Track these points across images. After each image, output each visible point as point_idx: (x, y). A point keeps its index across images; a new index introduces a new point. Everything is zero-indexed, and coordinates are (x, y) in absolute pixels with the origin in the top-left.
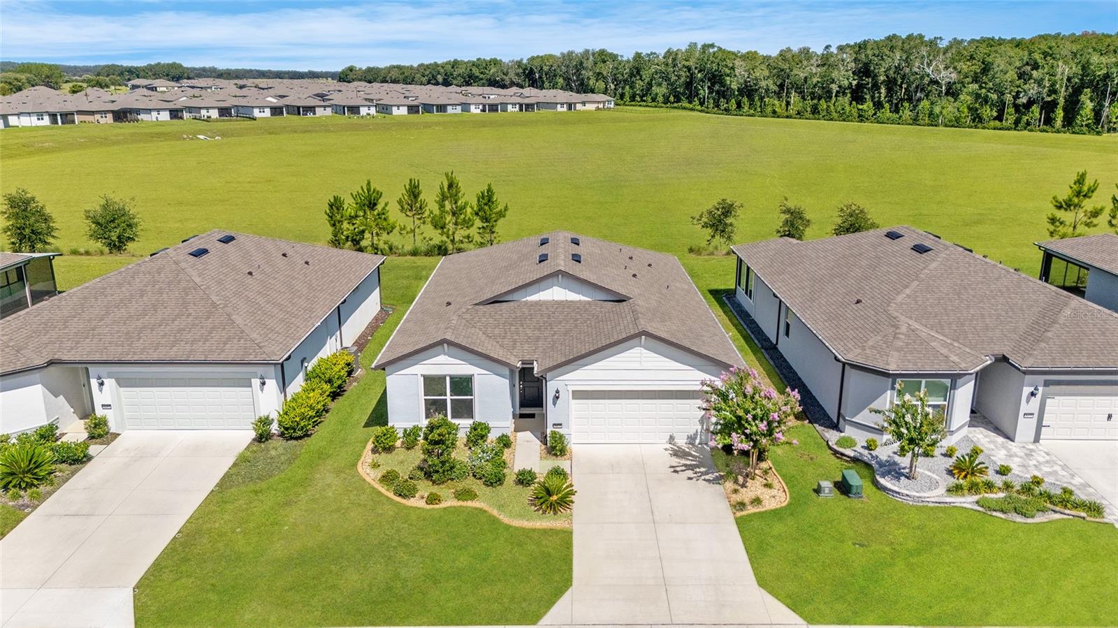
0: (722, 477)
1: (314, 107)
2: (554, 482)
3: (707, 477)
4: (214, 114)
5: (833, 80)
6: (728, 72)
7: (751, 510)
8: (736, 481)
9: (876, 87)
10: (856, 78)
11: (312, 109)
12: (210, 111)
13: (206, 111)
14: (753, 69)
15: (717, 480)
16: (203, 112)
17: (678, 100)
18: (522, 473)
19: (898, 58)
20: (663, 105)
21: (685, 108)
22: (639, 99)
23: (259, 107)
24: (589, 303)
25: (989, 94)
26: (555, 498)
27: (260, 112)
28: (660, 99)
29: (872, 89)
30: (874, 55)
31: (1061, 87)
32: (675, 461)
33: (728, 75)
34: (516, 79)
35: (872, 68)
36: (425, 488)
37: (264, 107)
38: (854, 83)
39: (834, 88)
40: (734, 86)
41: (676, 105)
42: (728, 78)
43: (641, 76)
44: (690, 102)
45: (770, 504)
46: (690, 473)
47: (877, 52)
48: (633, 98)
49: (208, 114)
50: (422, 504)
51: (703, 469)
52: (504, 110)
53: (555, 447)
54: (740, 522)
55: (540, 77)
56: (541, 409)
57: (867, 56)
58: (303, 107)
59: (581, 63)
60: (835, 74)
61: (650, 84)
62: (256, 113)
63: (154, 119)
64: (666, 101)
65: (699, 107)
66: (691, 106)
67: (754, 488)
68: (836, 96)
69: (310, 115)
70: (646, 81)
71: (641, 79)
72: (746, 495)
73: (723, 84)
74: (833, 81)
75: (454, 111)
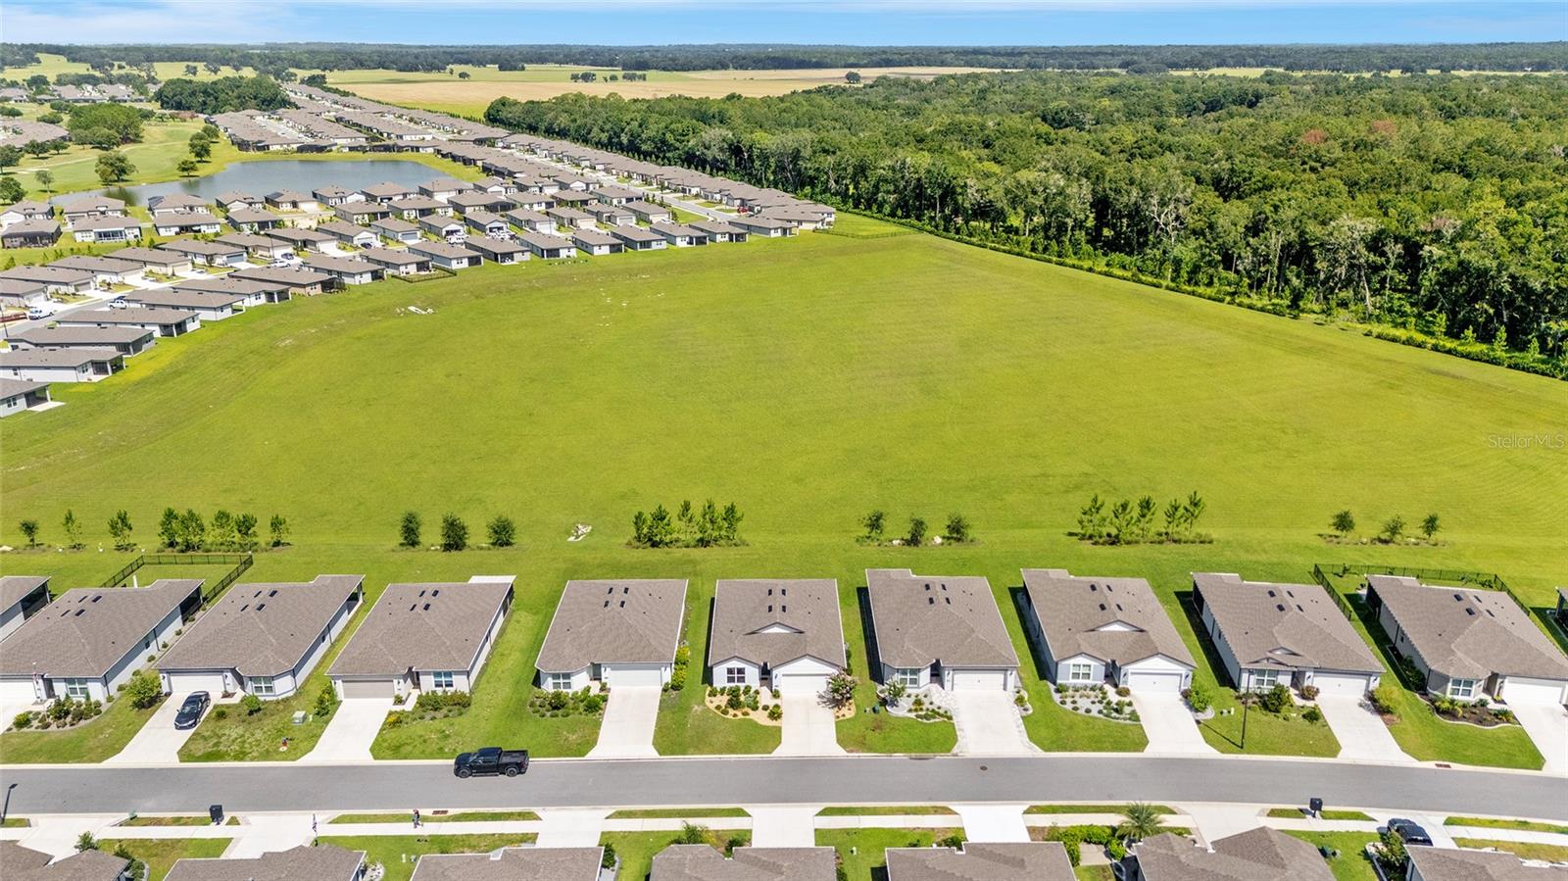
0: (834, 706)
1: (512, 253)
2: (776, 710)
3: (829, 706)
4: (413, 269)
5: (1069, 212)
6: (960, 190)
7: (842, 718)
8: (838, 707)
11: (510, 255)
12: (408, 266)
13: (404, 267)
15: (832, 708)
16: (402, 268)
17: (908, 216)
18: (764, 704)
20: (890, 218)
22: (864, 207)
23: (457, 259)
24: (789, 635)
26: (776, 715)
27: (458, 263)
28: (887, 209)
33: (960, 194)
34: (720, 156)
36: (732, 711)
37: (461, 258)
39: (1070, 222)
40: (967, 204)
41: (903, 221)
42: (960, 197)
44: (920, 220)
45: (848, 716)
46: (823, 704)
48: (857, 204)
49: (407, 270)
50: (731, 717)
51: (827, 703)
52: (713, 240)
53: (776, 695)
54: (836, 723)
56: (771, 680)
58: (501, 254)
59: (798, 152)
60: (1071, 206)
61: (876, 188)
62: (454, 265)
63: (358, 283)
64: (893, 214)
65: (928, 228)
66: (921, 225)
67: (844, 710)
69: (509, 263)
70: (872, 184)
71: (866, 180)
72: (840, 713)
73: (955, 201)
74: (1068, 215)
75: (660, 247)
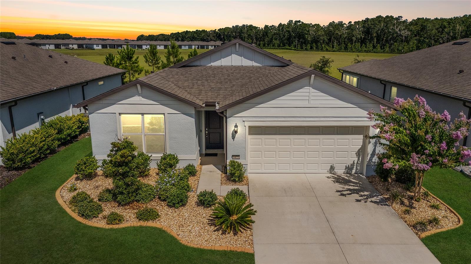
0: (388, 199)
1: (122, 45)
3: (373, 199)
5: (354, 35)
6: (307, 32)
7: (432, 231)
8: (402, 203)
9: (372, 39)
10: (364, 34)
13: (72, 45)
14: (318, 31)
17: (284, 46)
18: (203, 194)
19: (383, 25)
20: (278, 48)
21: (287, 49)
22: (267, 46)
23: (96, 44)
24: (260, 67)
25: (425, 40)
26: (235, 217)
27: (97, 46)
28: (276, 45)
29: (371, 39)
30: (372, 24)
31: (458, 35)
32: (339, 187)
33: (306, 34)
34: (213, 38)
35: (371, 30)
36: (108, 209)
38: (363, 37)
39: (354, 39)
40: (309, 39)
42: (307, 35)
43: (268, 36)
44: (290, 46)
45: (446, 224)
46: (356, 196)
47: (373, 23)
48: (264, 45)
49: (73, 47)
50: (102, 224)
51: (366, 193)
52: (208, 48)
53: (234, 175)
54: (427, 243)
55: (224, 38)
56: (222, 150)
57: (368, 25)
59: (242, 30)
60: (354, 33)
61: (272, 39)
62: (95, 47)
63: (47, 48)
64: (279, 46)
65: (294, 48)
66: (290, 48)
67: (423, 209)
68: (355, 42)
70: (270, 38)
71: (268, 37)
72: (419, 216)
73: (304, 38)
